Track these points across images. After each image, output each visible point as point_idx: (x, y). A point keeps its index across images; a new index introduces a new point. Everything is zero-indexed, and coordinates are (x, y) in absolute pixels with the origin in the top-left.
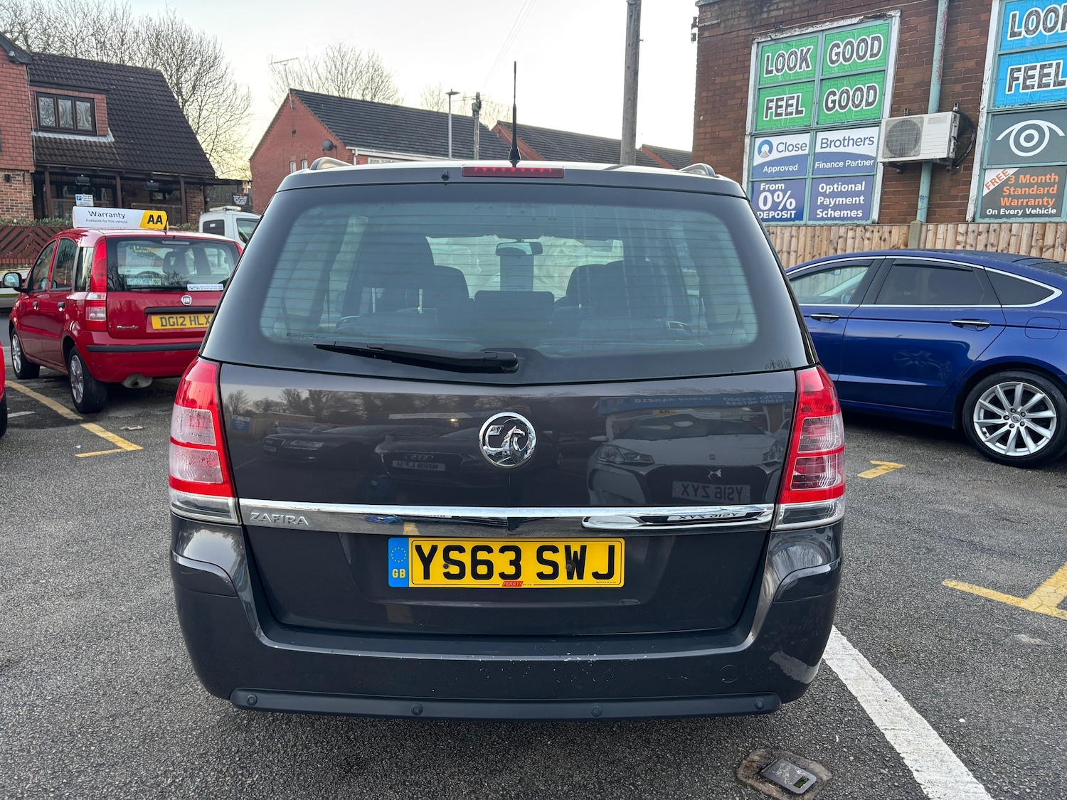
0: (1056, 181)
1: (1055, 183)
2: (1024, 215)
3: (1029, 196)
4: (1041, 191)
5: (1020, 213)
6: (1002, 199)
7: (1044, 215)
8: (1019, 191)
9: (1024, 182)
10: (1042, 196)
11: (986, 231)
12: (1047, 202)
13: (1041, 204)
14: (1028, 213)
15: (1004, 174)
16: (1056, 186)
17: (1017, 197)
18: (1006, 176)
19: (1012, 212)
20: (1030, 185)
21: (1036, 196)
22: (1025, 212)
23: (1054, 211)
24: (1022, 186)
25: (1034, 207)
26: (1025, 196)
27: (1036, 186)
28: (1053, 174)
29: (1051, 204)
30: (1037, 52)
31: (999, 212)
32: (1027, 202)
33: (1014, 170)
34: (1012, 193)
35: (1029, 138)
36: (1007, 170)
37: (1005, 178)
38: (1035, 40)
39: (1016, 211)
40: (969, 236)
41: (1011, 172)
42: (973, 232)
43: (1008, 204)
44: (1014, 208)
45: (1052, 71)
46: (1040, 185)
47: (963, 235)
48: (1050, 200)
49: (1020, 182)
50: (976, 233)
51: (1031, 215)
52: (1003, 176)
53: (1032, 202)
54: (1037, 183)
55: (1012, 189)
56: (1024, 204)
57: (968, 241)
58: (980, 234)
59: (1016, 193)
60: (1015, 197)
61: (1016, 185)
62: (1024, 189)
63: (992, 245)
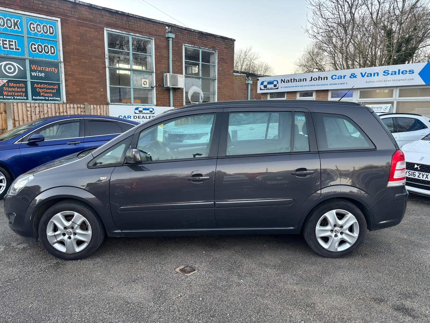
0: (24, 86)
1: (24, 87)
2: (14, 99)
3: (15, 92)
4: (19, 90)
5: (12, 98)
6: (4, 92)
7: (22, 99)
8: (10, 89)
9: (11, 86)
10: (20, 92)
11: (38, 106)
12: (22, 94)
13: (20, 95)
14: (16, 98)
15: (2, 82)
16: (24, 88)
17: (10, 92)
18: (3, 83)
19: (9, 97)
20: (14, 87)
21: (17, 92)
22: (14, 98)
23: (25, 98)
24: (11, 87)
25: (18, 96)
26: (13, 91)
27: (16, 88)
28: (22, 84)
29: (24, 95)
30: (6, 35)
31: (4, 97)
32: (14, 94)
33: (6, 81)
34: (7, 90)
35: (10, 69)
36: (3, 80)
37: (3, 84)
38: (4, 29)
39: (11, 97)
40: (32, 108)
41: (5, 81)
42: (33, 106)
43: (7, 94)
44: (10, 96)
45: (13, 43)
46: (18, 87)
47: (29, 107)
48: (23, 93)
49: (10, 86)
50: (34, 107)
51: (17, 99)
52: (2, 83)
53: (16, 94)
54: (16, 87)
55: (7, 88)
56: (13, 95)
57: (32, 110)
58: (36, 107)
59: (9, 90)
60: (9, 91)
61: (8, 86)
62: (12, 89)
63: (42, 111)
